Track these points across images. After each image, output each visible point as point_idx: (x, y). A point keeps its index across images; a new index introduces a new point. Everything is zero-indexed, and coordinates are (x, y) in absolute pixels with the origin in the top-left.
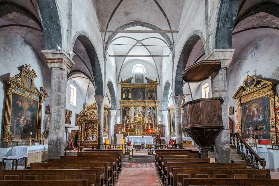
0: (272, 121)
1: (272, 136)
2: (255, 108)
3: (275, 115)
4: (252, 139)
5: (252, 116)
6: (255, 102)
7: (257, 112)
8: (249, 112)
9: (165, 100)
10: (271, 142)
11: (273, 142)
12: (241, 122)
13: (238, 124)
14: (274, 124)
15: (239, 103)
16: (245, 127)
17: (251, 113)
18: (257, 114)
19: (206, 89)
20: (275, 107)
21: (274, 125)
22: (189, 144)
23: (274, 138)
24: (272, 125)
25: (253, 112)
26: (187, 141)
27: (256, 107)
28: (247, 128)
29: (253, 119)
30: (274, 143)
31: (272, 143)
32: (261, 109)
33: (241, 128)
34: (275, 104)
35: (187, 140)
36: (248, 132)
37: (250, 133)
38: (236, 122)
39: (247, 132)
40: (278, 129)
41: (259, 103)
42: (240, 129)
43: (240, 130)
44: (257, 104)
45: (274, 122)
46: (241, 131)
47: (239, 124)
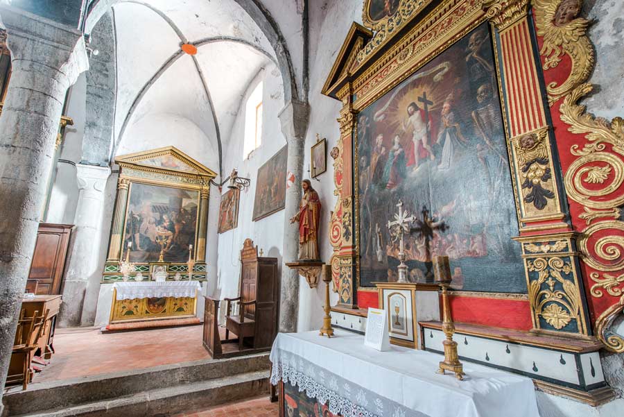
0: (530, 155)
1: (540, 266)
2: (417, 114)
3: (551, 112)
4: (407, 294)
5: (401, 157)
6: (415, 84)
7: (424, 130)
8: (388, 144)
9: (101, 122)
10: (534, 319)
11: (557, 318)
12: (353, 197)
13: (339, 213)
14: (546, 177)
15: (347, 111)
16: (367, 222)
17: (396, 147)
18: (424, 140)
19: (259, 109)
20: (539, 61)
21: (552, 185)
22: (180, 310)
23: (558, 286)
24: (528, 184)
25: (403, 136)
26: (172, 298)
27: (421, 105)
28: (377, 229)
29: (403, 176)
30: (572, 326)
31: (543, 323)
32: (446, 105)
33: (350, 228)
34: (536, 42)
35: (171, 295)
36: (384, 249)
37: (389, 252)
38: (334, 202)
39: (379, 252)
40: (581, 209)
41: (438, 77)
42: (347, 234)
43: (347, 239)
44: (426, 89)
45: (543, 161)
46: (350, 243)
47: (345, 210)
